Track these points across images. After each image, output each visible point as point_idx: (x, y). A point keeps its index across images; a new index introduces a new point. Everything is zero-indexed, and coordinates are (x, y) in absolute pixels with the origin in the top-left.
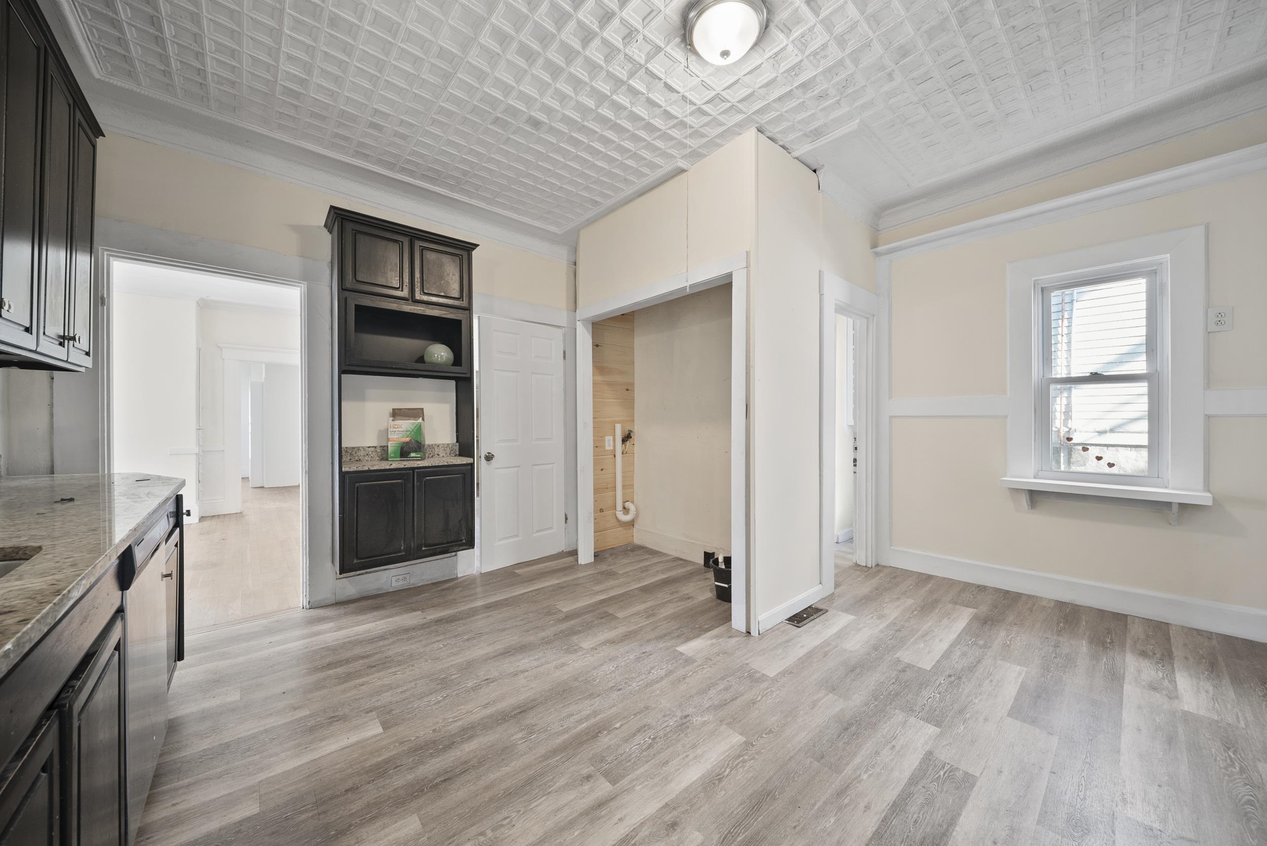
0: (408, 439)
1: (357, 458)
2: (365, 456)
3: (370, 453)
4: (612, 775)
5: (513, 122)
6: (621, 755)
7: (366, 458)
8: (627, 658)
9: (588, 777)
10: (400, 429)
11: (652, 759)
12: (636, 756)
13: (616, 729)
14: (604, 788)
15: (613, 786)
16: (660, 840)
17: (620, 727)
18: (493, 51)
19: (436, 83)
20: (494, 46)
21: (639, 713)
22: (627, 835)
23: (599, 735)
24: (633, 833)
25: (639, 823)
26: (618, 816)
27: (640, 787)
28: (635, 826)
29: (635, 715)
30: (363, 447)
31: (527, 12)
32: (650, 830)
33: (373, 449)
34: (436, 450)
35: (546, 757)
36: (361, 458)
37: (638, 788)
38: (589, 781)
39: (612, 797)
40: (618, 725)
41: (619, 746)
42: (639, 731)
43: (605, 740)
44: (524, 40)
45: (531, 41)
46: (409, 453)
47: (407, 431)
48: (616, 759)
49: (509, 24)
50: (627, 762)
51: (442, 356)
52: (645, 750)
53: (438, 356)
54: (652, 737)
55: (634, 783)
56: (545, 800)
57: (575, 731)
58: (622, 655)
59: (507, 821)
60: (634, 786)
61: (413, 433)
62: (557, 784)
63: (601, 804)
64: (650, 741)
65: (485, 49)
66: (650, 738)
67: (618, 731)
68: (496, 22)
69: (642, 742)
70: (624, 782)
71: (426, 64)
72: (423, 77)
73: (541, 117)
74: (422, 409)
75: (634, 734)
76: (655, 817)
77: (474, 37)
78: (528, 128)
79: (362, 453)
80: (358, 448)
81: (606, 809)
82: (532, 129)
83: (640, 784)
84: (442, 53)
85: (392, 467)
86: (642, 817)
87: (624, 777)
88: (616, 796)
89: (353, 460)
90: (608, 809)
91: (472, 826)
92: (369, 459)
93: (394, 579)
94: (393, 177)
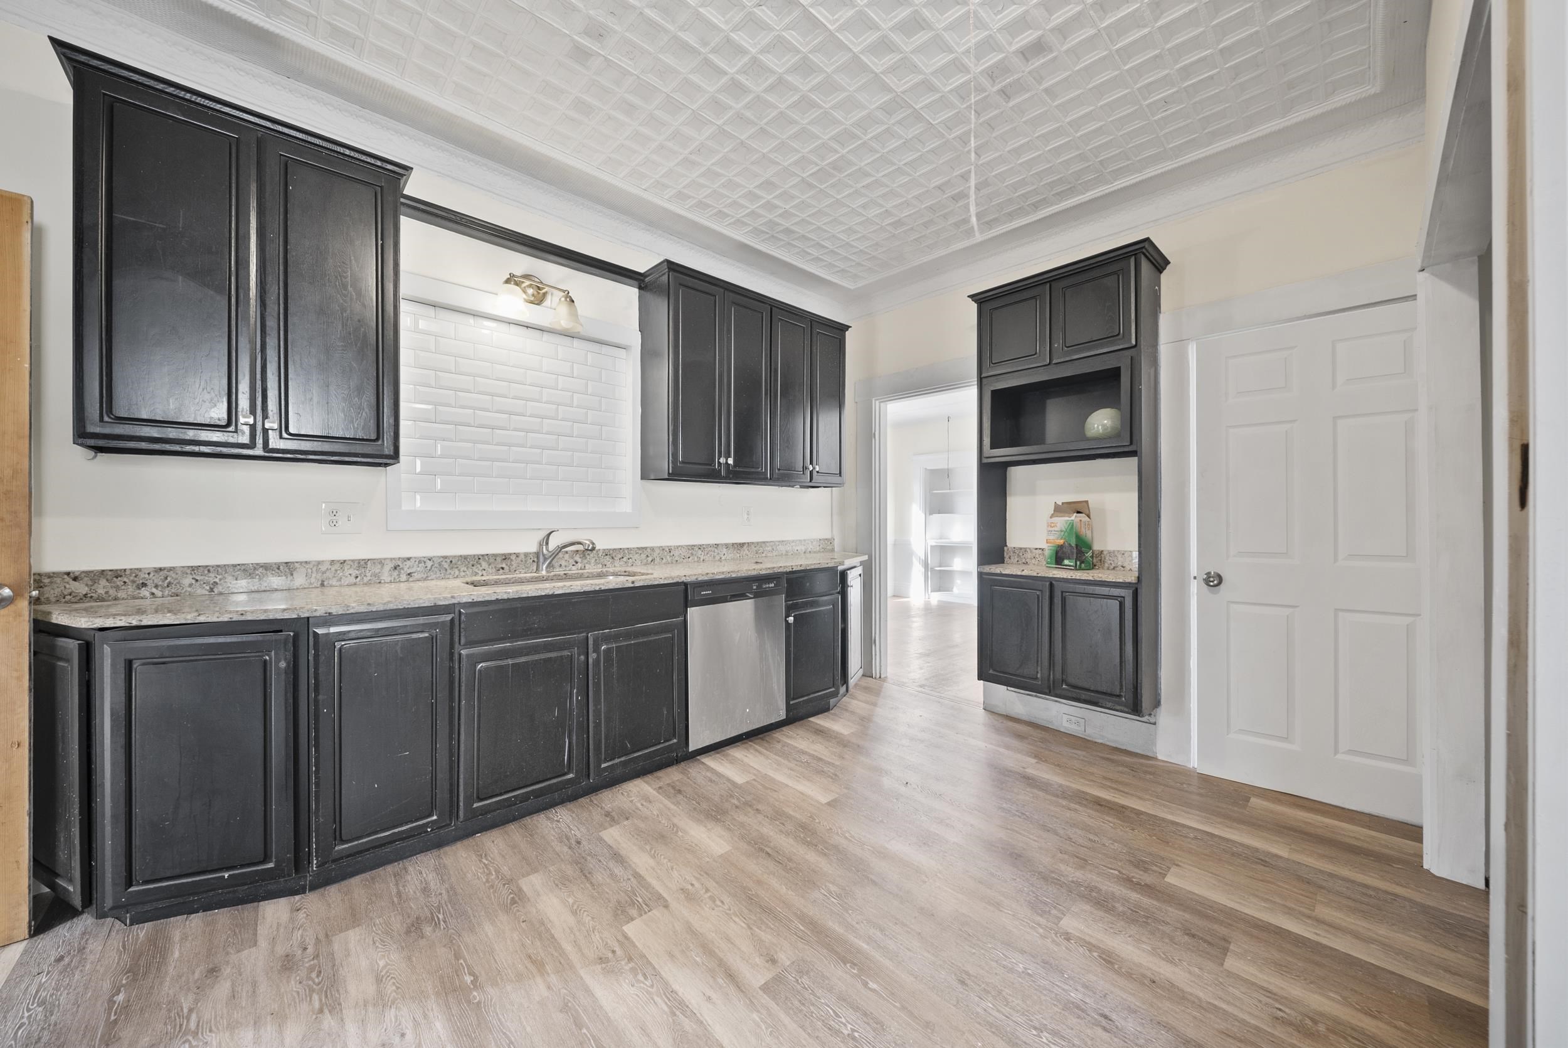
0: (1061, 542)
1: (1024, 561)
2: (1031, 559)
3: (1037, 556)
4: (778, 986)
5: (1016, 77)
6: (813, 993)
7: (1033, 561)
8: (1066, 987)
9: (773, 961)
10: (1056, 529)
11: (809, 1034)
12: (812, 1012)
13: (865, 984)
14: (756, 976)
15: (760, 988)
16: (675, 1043)
17: (869, 988)
18: (895, 63)
19: (921, 130)
20: (890, 59)
21: (911, 1014)
22: (687, 1007)
23: (848, 965)
24: (689, 1013)
25: (702, 1019)
26: (714, 996)
27: (758, 1019)
28: (698, 1015)
29: (903, 1008)
30: (1030, 549)
31: (853, 11)
32: (691, 1031)
33: (1040, 551)
34: (1120, 559)
35: (802, 918)
36: (1028, 560)
37: (755, 1016)
38: (767, 962)
39: (743, 988)
40: (872, 985)
41: (830, 990)
42: (865, 1014)
43: (840, 975)
44: (891, 24)
45: (895, 17)
46: (1063, 560)
47: (1061, 531)
48: (805, 988)
49: (868, 34)
50: (800, 1001)
51: (1103, 425)
52: (825, 1024)
53: (1098, 427)
54: (856, 1034)
55: (765, 1012)
56: (741, 926)
57: (851, 938)
58: (1070, 978)
59: (720, 904)
60: (758, 1011)
61: (1066, 534)
62: (762, 933)
63: (732, 977)
64: (846, 1032)
65: (892, 69)
66: (853, 1031)
67: (860, 986)
68: (860, 48)
69: (843, 1020)
70: (766, 1000)
71: (895, 128)
72: (910, 136)
73: (1027, 37)
74: (1087, 502)
75: (858, 1007)
76: (709, 1038)
77: (873, 75)
78: (1038, 62)
79: (1029, 555)
80: (1025, 550)
81: (725, 982)
82: (1044, 57)
83: (762, 1019)
84: (887, 109)
85: (1024, 573)
86: (710, 1022)
87: (774, 999)
88: (742, 991)
89: (1020, 562)
90: (725, 985)
91: (717, 883)
92: (1036, 563)
93: (1065, 717)
94: (1038, 218)
